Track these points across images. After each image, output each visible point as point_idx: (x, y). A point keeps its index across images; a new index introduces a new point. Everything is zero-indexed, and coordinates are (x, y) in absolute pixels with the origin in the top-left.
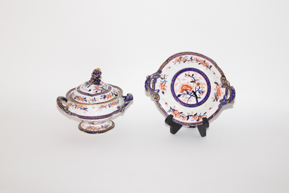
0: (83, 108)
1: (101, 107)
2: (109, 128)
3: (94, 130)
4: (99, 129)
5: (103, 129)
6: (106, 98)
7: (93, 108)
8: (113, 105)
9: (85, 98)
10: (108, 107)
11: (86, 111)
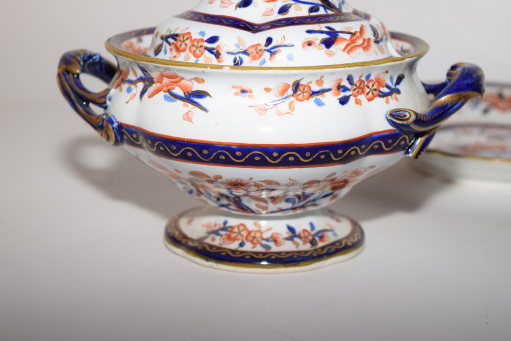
0: (181, 93)
1: (290, 91)
2: (333, 244)
3: (242, 245)
4: (272, 244)
5: (297, 245)
6: (337, 48)
7: (243, 91)
8: (362, 97)
9: (213, 40)
10: (331, 99)
11: (196, 110)
